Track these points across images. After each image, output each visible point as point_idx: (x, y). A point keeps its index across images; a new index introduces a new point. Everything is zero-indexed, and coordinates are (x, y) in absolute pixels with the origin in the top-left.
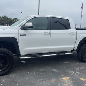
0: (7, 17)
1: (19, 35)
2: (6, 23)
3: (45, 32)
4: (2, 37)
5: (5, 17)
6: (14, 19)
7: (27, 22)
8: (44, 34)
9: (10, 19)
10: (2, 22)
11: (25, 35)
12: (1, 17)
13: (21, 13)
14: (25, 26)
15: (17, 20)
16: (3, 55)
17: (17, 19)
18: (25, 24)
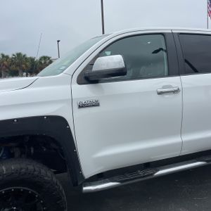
0: (24, 56)
1: (76, 106)
2: (24, 72)
3: (164, 87)
4: (13, 120)
5: (19, 55)
6: (40, 59)
7: (98, 56)
8: (160, 93)
9: (32, 60)
10: (13, 67)
11: (96, 104)
12: (11, 56)
13: (58, 41)
14: (95, 68)
15: (48, 61)
16: (22, 188)
17: (49, 58)
18: (91, 64)
